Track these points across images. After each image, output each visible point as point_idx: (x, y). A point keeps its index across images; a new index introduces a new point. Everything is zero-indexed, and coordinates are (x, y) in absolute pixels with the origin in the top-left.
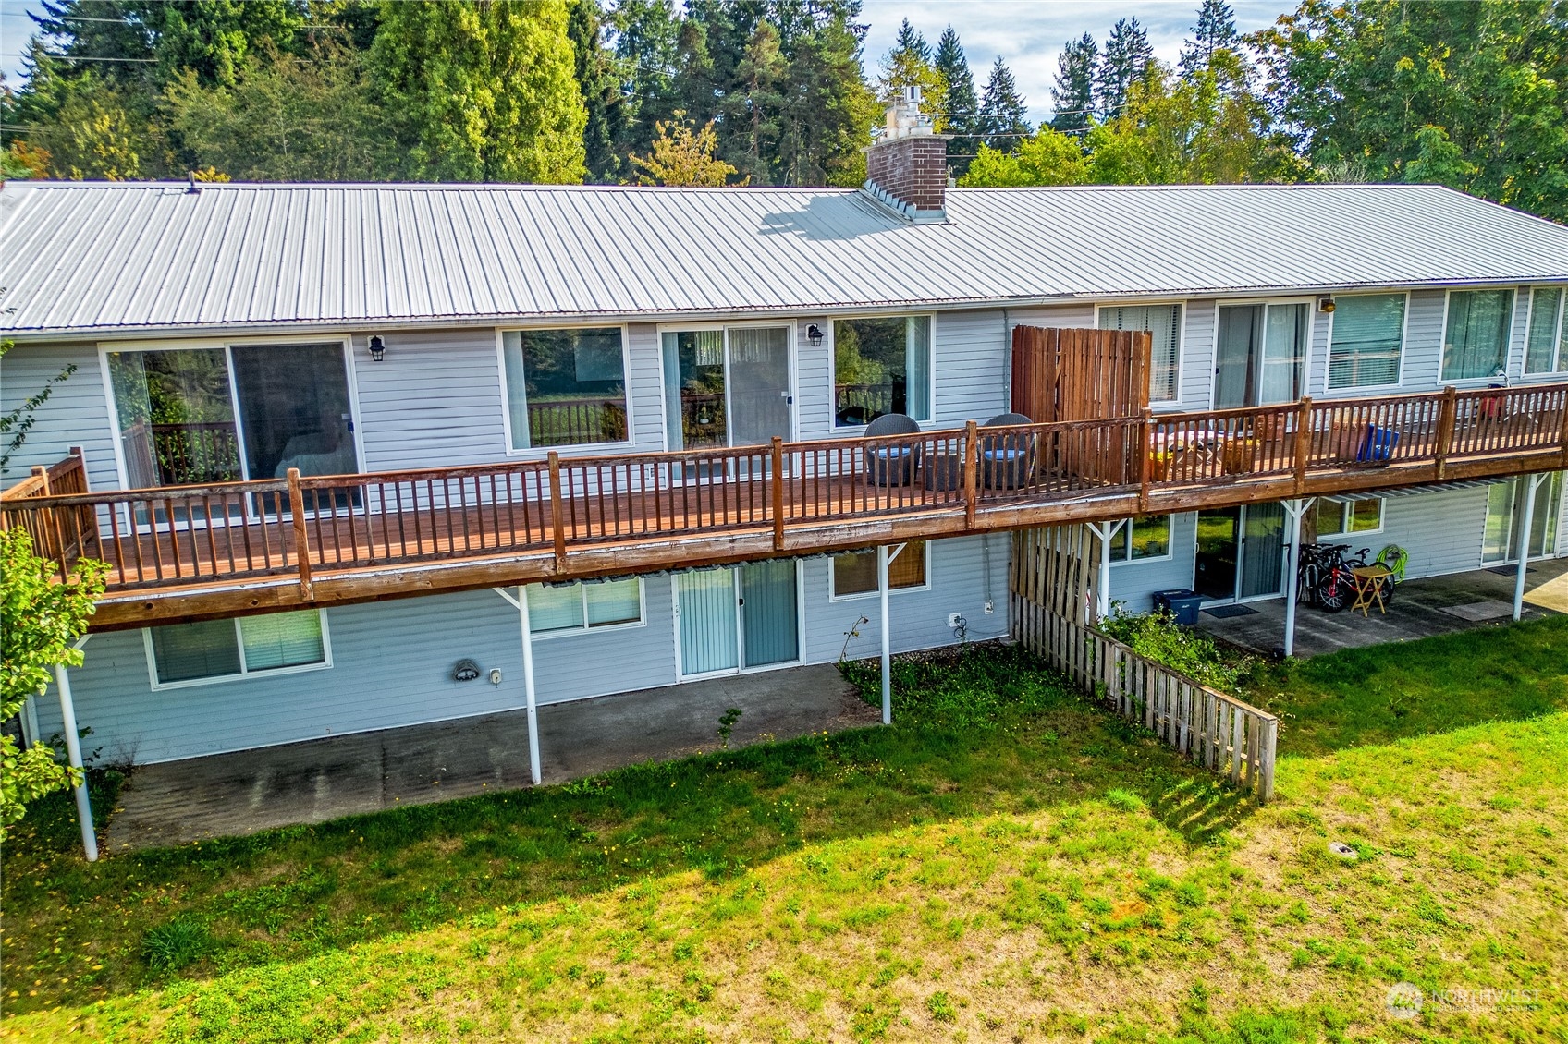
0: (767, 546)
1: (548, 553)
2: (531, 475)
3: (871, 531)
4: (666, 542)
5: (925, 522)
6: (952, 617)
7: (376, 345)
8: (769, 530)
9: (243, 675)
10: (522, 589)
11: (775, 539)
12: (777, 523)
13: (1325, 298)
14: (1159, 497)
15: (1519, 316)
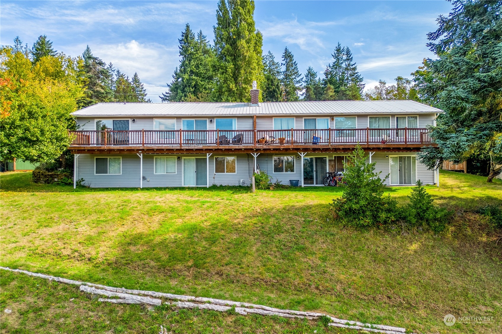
1: (141, 145)
2: (140, 132)
3: (198, 147)
5: (209, 146)
6: (241, 180)
7: (134, 120)
8: (179, 145)
9: (108, 174)
10: (141, 154)
11: (180, 147)
12: (181, 144)
13: (332, 117)
14: (259, 146)
15: (392, 122)
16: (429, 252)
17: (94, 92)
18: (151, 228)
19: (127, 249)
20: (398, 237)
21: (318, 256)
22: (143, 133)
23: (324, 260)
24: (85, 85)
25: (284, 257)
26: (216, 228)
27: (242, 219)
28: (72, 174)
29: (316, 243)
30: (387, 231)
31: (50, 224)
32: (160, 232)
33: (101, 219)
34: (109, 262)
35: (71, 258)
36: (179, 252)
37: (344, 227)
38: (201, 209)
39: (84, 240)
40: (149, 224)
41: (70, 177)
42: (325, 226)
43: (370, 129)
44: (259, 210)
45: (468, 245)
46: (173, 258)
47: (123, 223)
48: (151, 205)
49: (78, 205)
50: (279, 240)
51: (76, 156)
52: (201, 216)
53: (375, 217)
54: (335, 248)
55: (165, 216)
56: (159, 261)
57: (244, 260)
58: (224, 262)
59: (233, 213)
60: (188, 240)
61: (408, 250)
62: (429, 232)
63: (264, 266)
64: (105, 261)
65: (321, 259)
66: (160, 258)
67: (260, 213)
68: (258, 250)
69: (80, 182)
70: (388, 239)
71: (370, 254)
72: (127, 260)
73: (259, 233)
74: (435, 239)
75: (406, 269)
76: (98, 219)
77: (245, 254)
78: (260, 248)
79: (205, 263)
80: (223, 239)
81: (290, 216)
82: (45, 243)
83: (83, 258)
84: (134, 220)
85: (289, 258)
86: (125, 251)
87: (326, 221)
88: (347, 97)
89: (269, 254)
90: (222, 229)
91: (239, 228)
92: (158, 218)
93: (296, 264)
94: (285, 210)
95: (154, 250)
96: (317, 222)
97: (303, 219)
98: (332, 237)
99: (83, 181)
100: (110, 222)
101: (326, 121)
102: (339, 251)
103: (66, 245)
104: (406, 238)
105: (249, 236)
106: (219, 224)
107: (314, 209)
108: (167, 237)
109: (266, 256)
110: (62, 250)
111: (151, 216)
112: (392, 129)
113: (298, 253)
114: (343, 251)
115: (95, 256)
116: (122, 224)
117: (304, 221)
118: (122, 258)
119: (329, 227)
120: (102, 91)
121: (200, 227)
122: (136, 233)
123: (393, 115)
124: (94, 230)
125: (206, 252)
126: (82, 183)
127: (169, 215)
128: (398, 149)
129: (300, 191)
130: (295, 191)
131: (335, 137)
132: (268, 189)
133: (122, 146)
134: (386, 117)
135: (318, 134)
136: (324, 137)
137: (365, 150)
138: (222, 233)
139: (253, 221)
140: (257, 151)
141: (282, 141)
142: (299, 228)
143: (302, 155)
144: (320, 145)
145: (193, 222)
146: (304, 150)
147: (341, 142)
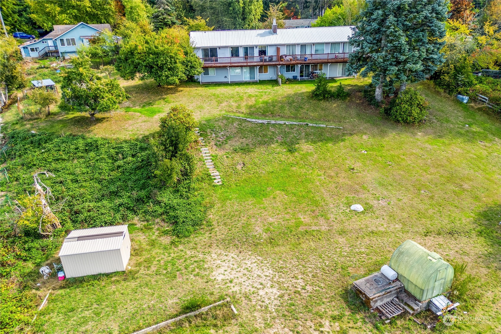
2: (223, 58)
5: (256, 64)
6: (271, 77)
7: (219, 48)
8: (241, 64)
9: (210, 75)
13: (314, 44)
14: (281, 63)
15: (341, 46)
16: (339, 107)
20: (330, 102)
23: (307, 110)
27: (281, 98)
29: (305, 106)
30: (327, 100)
34: (248, 113)
35: (237, 112)
36: (265, 110)
37: (314, 100)
42: (308, 100)
43: (330, 54)
45: (352, 104)
50: (294, 105)
52: (267, 98)
53: (324, 96)
54: (311, 107)
59: (278, 96)
60: (267, 106)
61: (333, 106)
62: (340, 100)
63: (291, 113)
66: (261, 111)
67: (287, 96)
70: (327, 103)
71: (321, 108)
73: (288, 103)
74: (342, 102)
75: (330, 112)
77: (285, 110)
78: (289, 108)
81: (297, 97)
82: (226, 108)
83: (240, 112)
85: (297, 110)
86: (250, 110)
87: (308, 98)
89: (292, 109)
90: (276, 102)
91: (281, 102)
96: (306, 98)
97: (301, 98)
98: (310, 103)
101: (311, 46)
104: (333, 103)
105: (285, 104)
106: (274, 101)
107: (304, 93)
111: (250, 98)
112: (340, 53)
113: (300, 109)
114: (313, 107)
115: (243, 112)
119: (310, 100)
121: (269, 102)
122: (249, 104)
123: (342, 43)
125: (273, 109)
126: (199, 80)
128: (342, 62)
129: (299, 84)
130: (296, 84)
131: (314, 57)
132: (285, 83)
133: (215, 65)
134: (339, 43)
135: (306, 56)
136: (309, 57)
137: (326, 63)
138: (276, 104)
139: (285, 99)
140: (280, 65)
141: (291, 60)
142: (300, 101)
143: (300, 66)
144: (307, 61)
145: (265, 100)
146: (301, 64)
147: (317, 59)
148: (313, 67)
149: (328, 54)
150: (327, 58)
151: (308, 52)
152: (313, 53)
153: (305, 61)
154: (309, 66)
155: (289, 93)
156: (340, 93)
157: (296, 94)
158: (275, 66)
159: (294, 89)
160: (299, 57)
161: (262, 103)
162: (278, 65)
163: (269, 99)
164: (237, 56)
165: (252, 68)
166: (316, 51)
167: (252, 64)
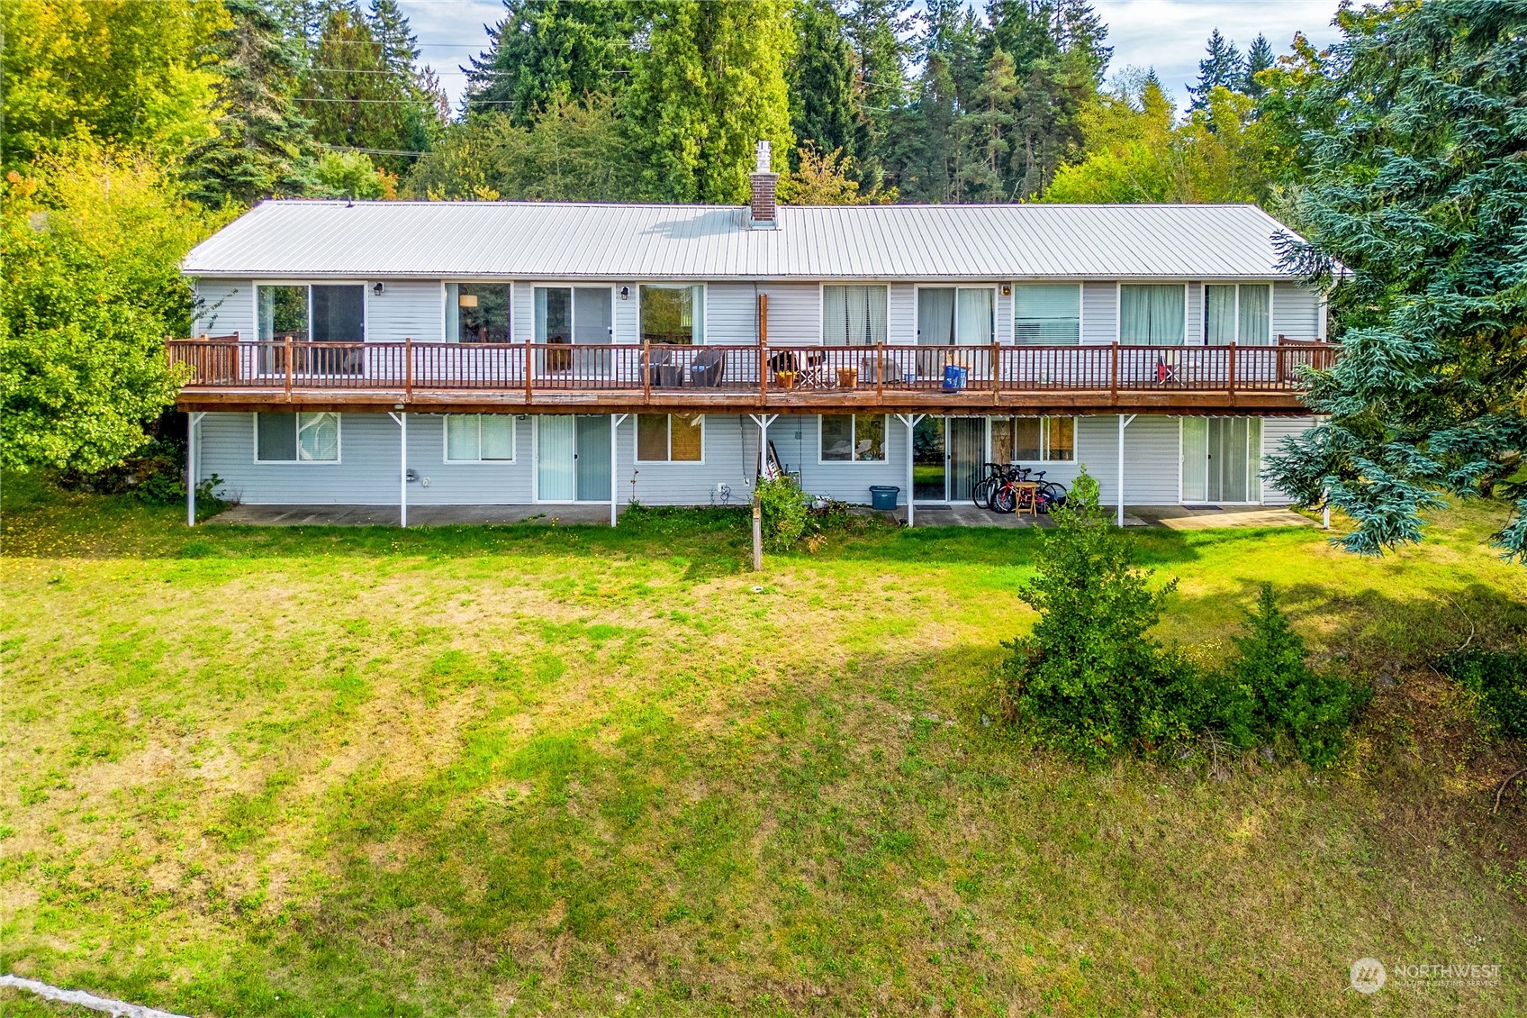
0: (522, 401)
1: (403, 392)
2: (397, 349)
3: (584, 399)
4: (465, 392)
5: (618, 397)
6: (720, 485)
7: (379, 287)
8: (523, 392)
9: (298, 462)
10: (404, 415)
11: (527, 397)
12: (528, 388)
13: (1006, 285)
14: (775, 398)
15: (1192, 304)
16: (1294, 846)
17: (251, 124)
18: (435, 761)
19: (359, 854)
20: (1200, 789)
21: (954, 874)
22: (409, 351)
23: (970, 890)
24: (221, 99)
25: (851, 884)
26: (637, 756)
27: (718, 714)
28: (182, 460)
29: (948, 821)
30: (1164, 763)
31: (114, 747)
32: (462, 780)
33: (274, 719)
34: (303, 915)
35: (181, 903)
36: (520, 865)
37: (1036, 749)
38: (593, 667)
39: (222, 822)
40: (427, 740)
41: (176, 470)
42: (978, 749)
43: (1122, 348)
44: (772, 677)
45: (1410, 813)
46: (502, 895)
47: (346, 738)
48: (434, 649)
49: (203, 651)
50: (835, 810)
51: (195, 420)
52: (591, 702)
53: (1130, 722)
54: (1006, 840)
55: (477, 705)
56: (457, 909)
57: (724, 899)
58: (663, 908)
59: (692, 688)
60: (551, 814)
61: (1229, 841)
62: (1293, 767)
63: (787, 923)
64: (288, 914)
65: (962, 892)
66: (460, 894)
67: (774, 688)
68: (767, 854)
69: (209, 486)
70: (1168, 797)
71: (1113, 863)
72: (356, 908)
73: (773, 780)
74: (1310, 794)
75: (1220, 925)
76: (266, 719)
77: (728, 872)
78: (775, 846)
79: (601, 915)
80: (657, 807)
81: (869, 701)
82: (99, 838)
83: (219, 901)
84: (381, 723)
85: (865, 886)
86: (354, 867)
87: (979, 727)
88: (1056, 93)
89: (803, 871)
90: (656, 763)
91: (708, 756)
92: (456, 709)
93: (884, 913)
94: (854, 671)
95: (441, 859)
96: (951, 730)
97: (909, 718)
98: (997, 794)
99: (218, 482)
100: (304, 732)
101: (986, 295)
102: (1017, 851)
103: (163, 848)
104: (1223, 793)
105: (738, 792)
106: (648, 739)
107: (943, 669)
108: (483, 799)
109: (791, 879)
110: (152, 871)
111: (433, 702)
112: (1189, 349)
113: (890, 867)
114: (1029, 852)
115: (256, 893)
116: (342, 740)
117: (913, 725)
118: (341, 898)
119: (990, 752)
120: (276, 119)
121: (589, 751)
122: (384, 781)
123: (1195, 283)
124: (254, 769)
125: (605, 864)
126: (215, 491)
127: (492, 699)
128: (1208, 411)
129: (904, 557)
130: (885, 553)
131: (1014, 367)
132: (797, 547)
133: (341, 394)
134: (1173, 286)
135: (960, 359)
136: (978, 368)
137: (1107, 410)
138: (657, 779)
139: (754, 723)
140: (768, 409)
141: (846, 380)
142: (895, 756)
143: (910, 423)
144: (965, 397)
145: (565, 729)
146: (917, 409)
147: (1033, 385)
148: (1005, 433)
149: (1114, 347)
150: (1104, 376)
151: (970, 331)
152: (1007, 336)
153: (948, 389)
154: (978, 426)
155: (801, 650)
156: (1282, 698)
157: (862, 670)
158: (739, 412)
159: (857, 616)
160: (908, 363)
161: (516, 770)
162: (754, 409)
163: (603, 712)
164: (500, 335)
165: (591, 418)
166: (1024, 329)
167: (591, 397)
